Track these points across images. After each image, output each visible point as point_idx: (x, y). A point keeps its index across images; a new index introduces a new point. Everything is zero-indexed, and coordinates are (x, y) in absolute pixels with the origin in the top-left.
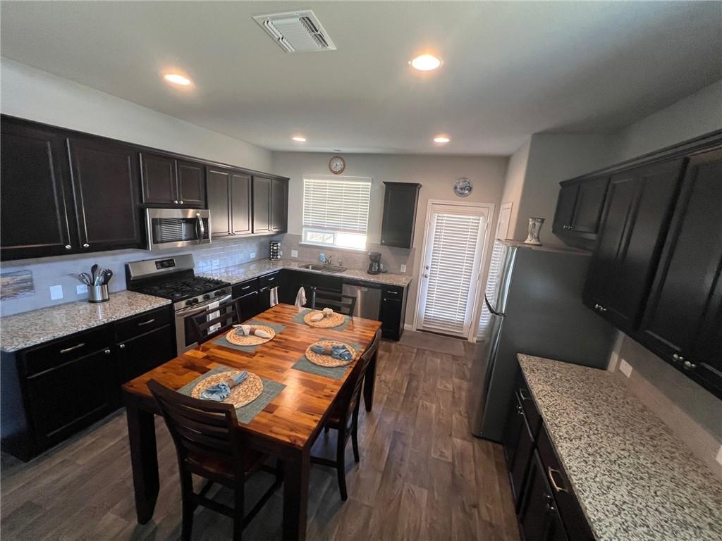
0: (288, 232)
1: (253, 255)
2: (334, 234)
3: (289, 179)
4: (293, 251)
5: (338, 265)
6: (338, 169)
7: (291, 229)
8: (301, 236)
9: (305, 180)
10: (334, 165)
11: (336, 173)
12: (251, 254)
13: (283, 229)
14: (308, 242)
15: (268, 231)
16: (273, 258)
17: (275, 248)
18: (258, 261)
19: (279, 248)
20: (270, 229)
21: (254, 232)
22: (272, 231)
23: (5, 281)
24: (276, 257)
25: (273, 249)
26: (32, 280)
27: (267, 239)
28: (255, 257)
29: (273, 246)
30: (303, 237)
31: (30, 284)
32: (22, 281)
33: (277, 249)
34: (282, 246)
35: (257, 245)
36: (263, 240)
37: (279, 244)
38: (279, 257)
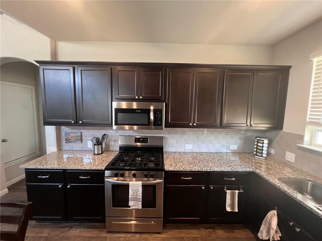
0: (284, 130)
1: (234, 147)
3: (291, 66)
7: (289, 125)
12: (231, 146)
13: (277, 125)
14: (318, 146)
15: (245, 125)
16: (256, 155)
17: (259, 144)
18: (240, 153)
19: (266, 145)
20: (248, 123)
21: (223, 125)
22: (251, 125)
23: (72, 135)
24: (261, 155)
25: (257, 145)
26: (81, 136)
27: (256, 134)
28: (236, 149)
29: (258, 142)
30: (307, 138)
31: (80, 138)
32: (77, 136)
33: (263, 147)
34: (274, 144)
35: (240, 139)
36: (249, 134)
37: (266, 141)
38: (264, 155)
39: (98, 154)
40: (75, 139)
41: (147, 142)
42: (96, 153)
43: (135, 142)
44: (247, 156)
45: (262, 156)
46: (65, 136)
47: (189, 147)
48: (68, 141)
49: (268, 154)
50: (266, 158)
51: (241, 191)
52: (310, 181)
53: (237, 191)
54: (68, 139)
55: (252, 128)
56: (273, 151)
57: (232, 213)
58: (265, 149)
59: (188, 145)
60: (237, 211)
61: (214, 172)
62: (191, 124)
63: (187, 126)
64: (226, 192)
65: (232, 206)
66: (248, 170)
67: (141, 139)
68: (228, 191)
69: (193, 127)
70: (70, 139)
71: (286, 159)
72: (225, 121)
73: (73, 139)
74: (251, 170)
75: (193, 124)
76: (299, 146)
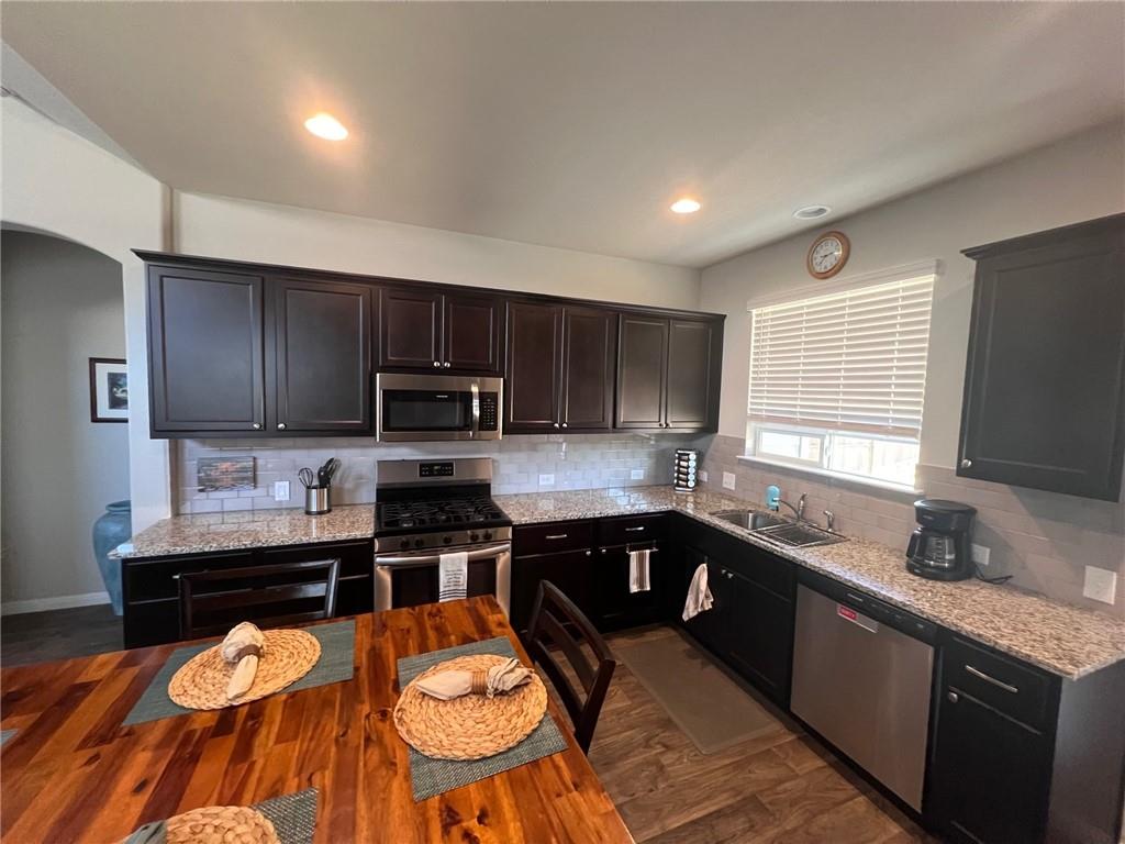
0: (720, 433)
1: (638, 475)
2: (822, 437)
3: (725, 316)
4: (725, 474)
5: (824, 525)
6: (829, 263)
7: (725, 426)
8: (742, 442)
9: (754, 312)
10: (818, 258)
11: (825, 276)
12: (633, 472)
13: (710, 425)
14: (764, 455)
15: (657, 425)
16: (678, 485)
17: (682, 463)
18: (649, 486)
19: (692, 464)
20: (663, 422)
21: (618, 426)
22: (667, 425)
23: (225, 466)
24: (684, 483)
25: (679, 465)
26: (255, 469)
27: (677, 445)
28: (642, 478)
29: (680, 459)
30: (749, 444)
31: (250, 474)
32: (244, 470)
33: (688, 467)
34: (707, 462)
35: (649, 455)
36: (665, 445)
37: (693, 456)
38: (691, 484)
39: (320, 513)
40: (234, 479)
41: (452, 474)
42: (314, 509)
43: (421, 475)
44: (663, 489)
45: (687, 487)
46: (199, 472)
47: (547, 481)
48: (208, 484)
49: (698, 482)
50: (694, 490)
51: (655, 550)
52: (750, 511)
53: (648, 551)
54: (210, 481)
55: (669, 431)
56: (704, 476)
57: (641, 594)
58: (692, 470)
59: (545, 476)
60: (648, 589)
61: (607, 517)
62: (557, 425)
63: (549, 430)
64: (629, 556)
65: (641, 582)
66: (664, 508)
67: (436, 468)
68: (633, 553)
69: (561, 431)
70: (217, 480)
71: (725, 486)
72: (622, 418)
73: (228, 479)
74: (670, 508)
75: (561, 425)
76: (740, 460)
